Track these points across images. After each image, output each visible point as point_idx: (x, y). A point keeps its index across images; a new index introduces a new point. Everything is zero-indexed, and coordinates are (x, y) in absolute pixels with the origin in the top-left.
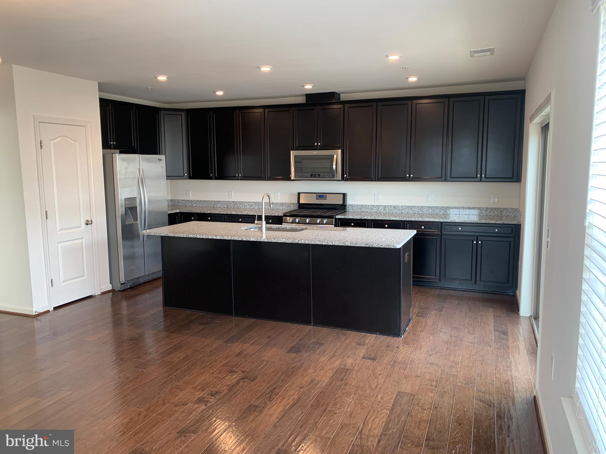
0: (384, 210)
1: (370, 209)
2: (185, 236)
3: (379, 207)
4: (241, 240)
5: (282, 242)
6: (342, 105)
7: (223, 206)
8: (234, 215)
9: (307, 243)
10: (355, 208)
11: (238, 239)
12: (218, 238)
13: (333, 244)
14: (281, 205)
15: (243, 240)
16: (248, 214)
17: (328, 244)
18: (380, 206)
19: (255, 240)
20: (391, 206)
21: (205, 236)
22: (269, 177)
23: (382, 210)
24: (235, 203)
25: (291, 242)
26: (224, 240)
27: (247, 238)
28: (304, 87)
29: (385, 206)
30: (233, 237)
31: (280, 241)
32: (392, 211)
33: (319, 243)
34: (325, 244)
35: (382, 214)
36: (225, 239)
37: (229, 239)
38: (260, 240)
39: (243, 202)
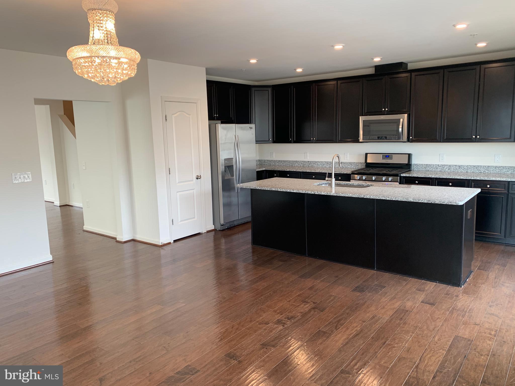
0: (449, 170)
1: (435, 168)
2: (269, 189)
3: (443, 166)
4: (313, 193)
5: (349, 196)
6: (409, 74)
7: (300, 165)
8: (308, 172)
9: (372, 198)
10: (420, 167)
11: (311, 193)
12: (294, 192)
13: (397, 199)
14: (349, 164)
15: (315, 194)
16: (321, 171)
17: (392, 199)
18: (445, 165)
19: (326, 194)
20: (456, 166)
21: (285, 190)
22: (340, 140)
23: (447, 170)
24: (309, 163)
25: (357, 197)
26: (300, 193)
27: (319, 192)
28: (373, 59)
29: (450, 166)
30: (307, 191)
31: (347, 196)
32: (457, 171)
33: (384, 198)
34: (389, 199)
35: (446, 173)
36: (300, 192)
37: (304, 193)
38: (330, 194)
39: (316, 162)
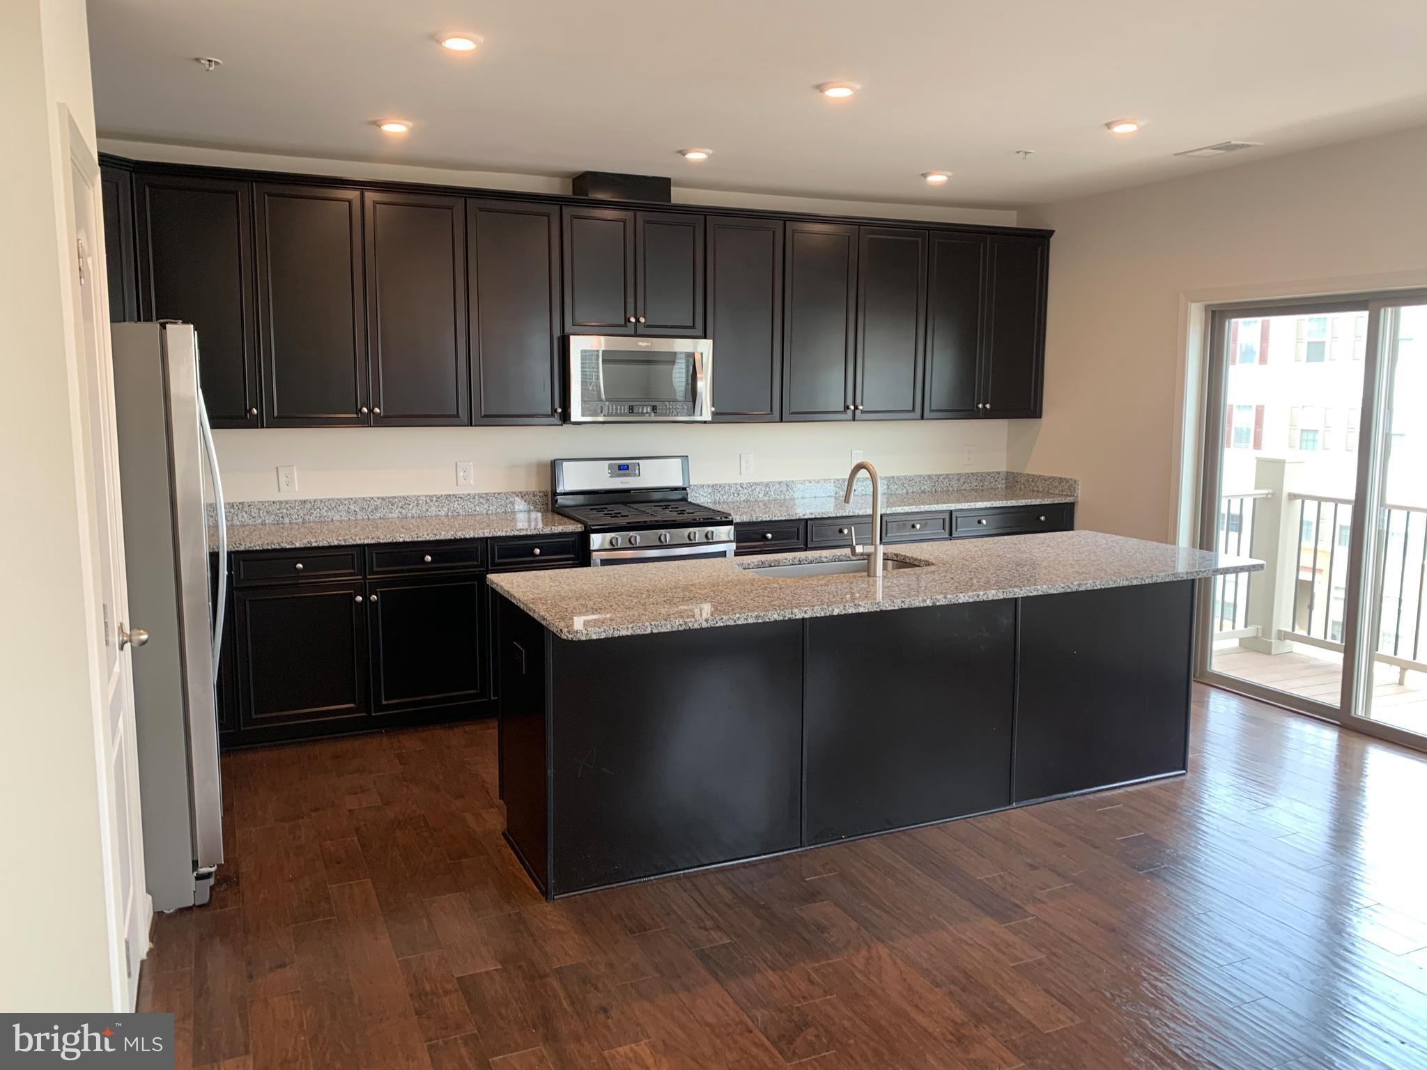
0: (765, 495)
1: (733, 494)
3: (753, 487)
4: (930, 605)
5: (1040, 593)
7: (260, 521)
9: (1099, 587)
10: (697, 495)
11: (922, 605)
12: (861, 610)
14: (481, 500)
15: (938, 604)
17: (1143, 583)
18: (755, 484)
19: (971, 600)
20: (780, 483)
21: (822, 609)
23: (760, 496)
24: (308, 506)
25: (1062, 591)
26: (881, 611)
27: (949, 596)
29: (767, 485)
30: (907, 601)
31: (1035, 593)
32: (782, 496)
34: (1138, 583)
35: (760, 504)
36: (884, 609)
37: (896, 608)
38: (985, 598)
39: (340, 502)
